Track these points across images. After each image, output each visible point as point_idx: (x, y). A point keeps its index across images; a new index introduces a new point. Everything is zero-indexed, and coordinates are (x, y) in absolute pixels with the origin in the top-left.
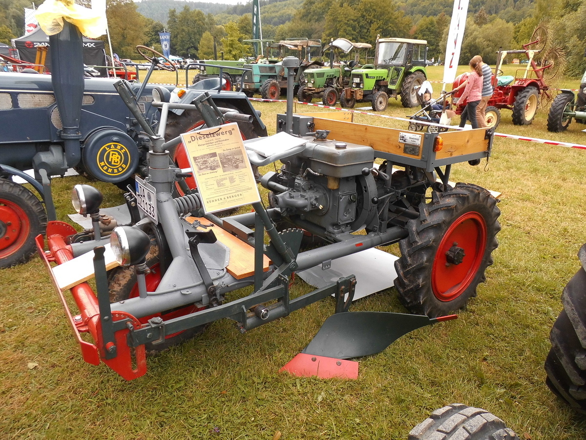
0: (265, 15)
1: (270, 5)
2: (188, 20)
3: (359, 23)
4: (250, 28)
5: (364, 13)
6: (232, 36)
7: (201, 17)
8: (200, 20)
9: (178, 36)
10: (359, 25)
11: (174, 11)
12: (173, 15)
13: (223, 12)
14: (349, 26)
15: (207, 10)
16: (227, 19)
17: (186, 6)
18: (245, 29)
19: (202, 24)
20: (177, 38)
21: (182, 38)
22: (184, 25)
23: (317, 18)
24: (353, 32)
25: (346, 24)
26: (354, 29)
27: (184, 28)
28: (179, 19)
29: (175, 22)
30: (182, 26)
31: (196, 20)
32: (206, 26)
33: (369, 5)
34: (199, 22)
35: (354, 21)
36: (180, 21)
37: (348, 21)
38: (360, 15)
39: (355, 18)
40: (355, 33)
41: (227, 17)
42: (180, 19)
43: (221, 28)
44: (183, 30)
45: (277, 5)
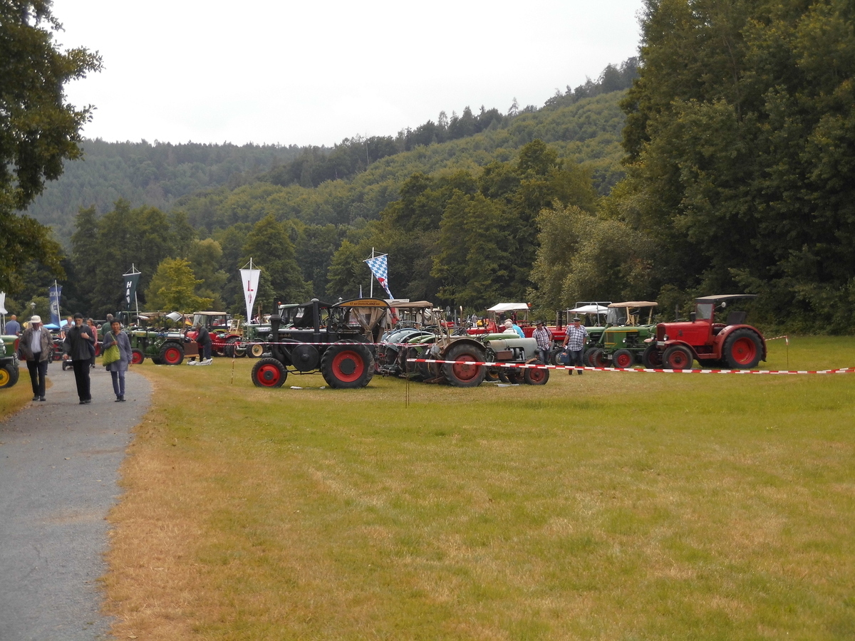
0: (384, 184)
1: (406, 154)
2: (125, 232)
3: (515, 231)
4: (278, 245)
5: (527, 211)
6: (179, 283)
7: (158, 223)
8: (154, 230)
9: (97, 271)
10: (514, 237)
11: (92, 212)
12: (89, 221)
13: (259, 179)
14: (491, 241)
15: (215, 168)
16: (269, 199)
17: (120, 202)
18: (266, 247)
19: (159, 240)
20: (95, 275)
21: (106, 274)
22: (114, 244)
23: (428, 220)
24: (501, 253)
25: (481, 235)
26: (503, 245)
27: (112, 250)
28: (102, 231)
29: (92, 236)
30: (108, 247)
31: (144, 232)
32: (171, 244)
33: (537, 193)
34: (152, 236)
35: (502, 228)
36: (104, 235)
37: (487, 229)
38: (516, 214)
39: (505, 223)
40: (505, 254)
41: (269, 194)
42: (105, 231)
43: (209, 247)
44: (111, 256)
45: (428, 153)
